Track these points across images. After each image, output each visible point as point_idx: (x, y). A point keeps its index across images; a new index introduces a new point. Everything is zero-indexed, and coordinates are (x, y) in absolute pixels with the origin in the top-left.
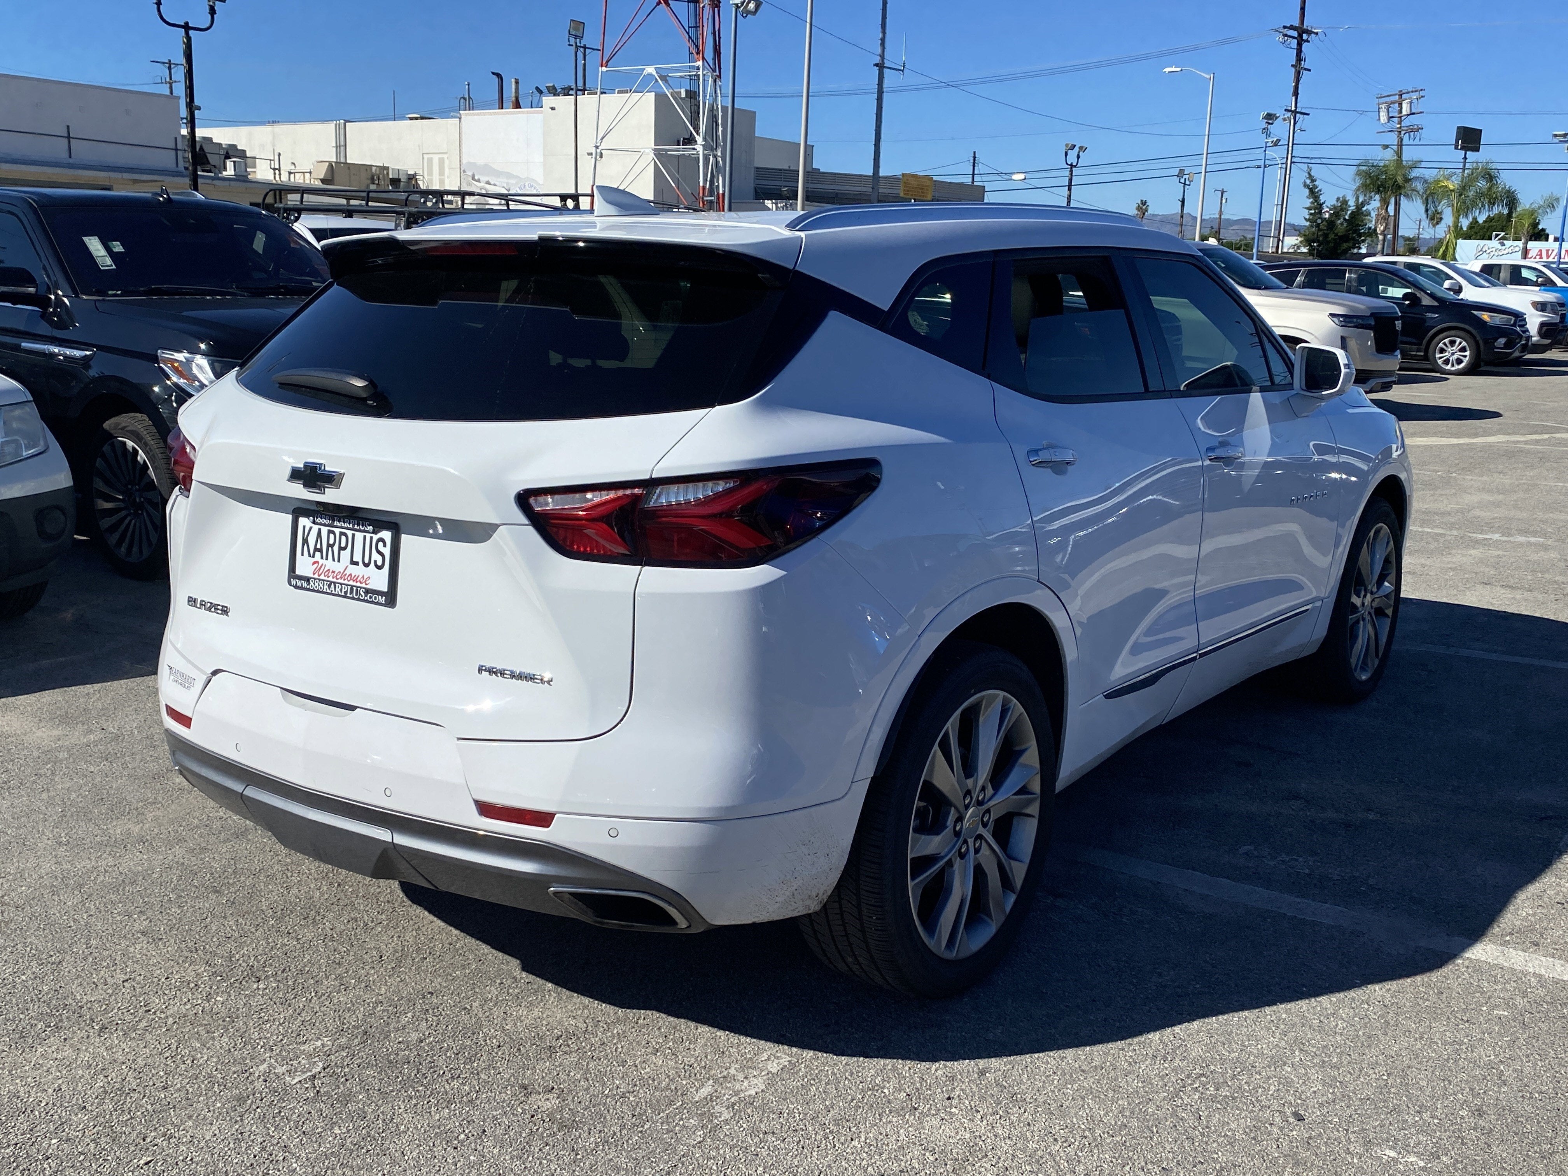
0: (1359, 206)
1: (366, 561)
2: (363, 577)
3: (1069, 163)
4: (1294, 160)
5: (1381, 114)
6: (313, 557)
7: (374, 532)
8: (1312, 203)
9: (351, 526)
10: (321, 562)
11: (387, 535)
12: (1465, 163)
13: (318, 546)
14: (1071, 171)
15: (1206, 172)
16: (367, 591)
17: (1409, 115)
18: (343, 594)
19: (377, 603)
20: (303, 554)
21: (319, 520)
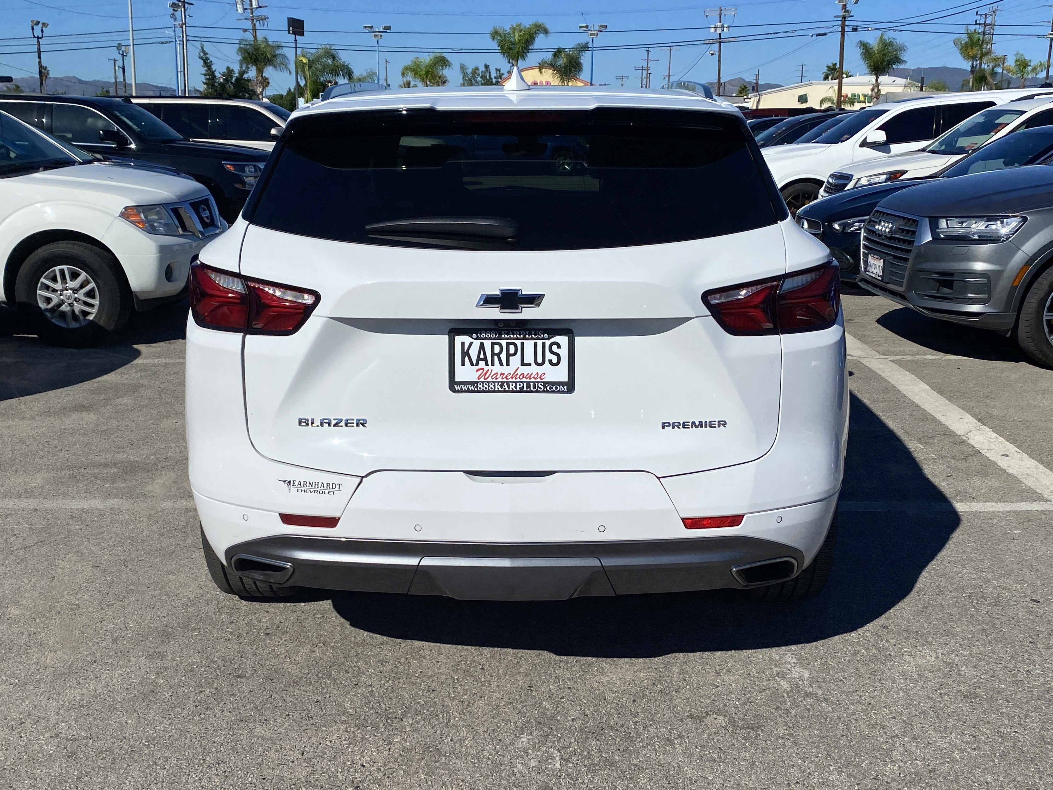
0: (242, 73)
1: (540, 360)
2: (537, 374)
3: (36, 36)
4: (188, 38)
5: (238, 6)
6: (477, 364)
7: (548, 339)
8: (206, 70)
9: (522, 336)
10: (486, 368)
11: (563, 340)
12: (296, 43)
13: (482, 356)
14: (38, 42)
15: (134, 45)
16: (545, 384)
17: (257, 8)
18: (518, 389)
19: (559, 392)
20: (463, 364)
21: (484, 336)
